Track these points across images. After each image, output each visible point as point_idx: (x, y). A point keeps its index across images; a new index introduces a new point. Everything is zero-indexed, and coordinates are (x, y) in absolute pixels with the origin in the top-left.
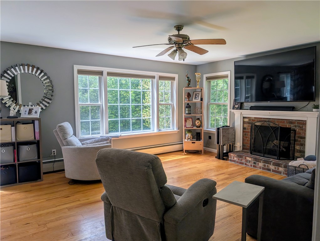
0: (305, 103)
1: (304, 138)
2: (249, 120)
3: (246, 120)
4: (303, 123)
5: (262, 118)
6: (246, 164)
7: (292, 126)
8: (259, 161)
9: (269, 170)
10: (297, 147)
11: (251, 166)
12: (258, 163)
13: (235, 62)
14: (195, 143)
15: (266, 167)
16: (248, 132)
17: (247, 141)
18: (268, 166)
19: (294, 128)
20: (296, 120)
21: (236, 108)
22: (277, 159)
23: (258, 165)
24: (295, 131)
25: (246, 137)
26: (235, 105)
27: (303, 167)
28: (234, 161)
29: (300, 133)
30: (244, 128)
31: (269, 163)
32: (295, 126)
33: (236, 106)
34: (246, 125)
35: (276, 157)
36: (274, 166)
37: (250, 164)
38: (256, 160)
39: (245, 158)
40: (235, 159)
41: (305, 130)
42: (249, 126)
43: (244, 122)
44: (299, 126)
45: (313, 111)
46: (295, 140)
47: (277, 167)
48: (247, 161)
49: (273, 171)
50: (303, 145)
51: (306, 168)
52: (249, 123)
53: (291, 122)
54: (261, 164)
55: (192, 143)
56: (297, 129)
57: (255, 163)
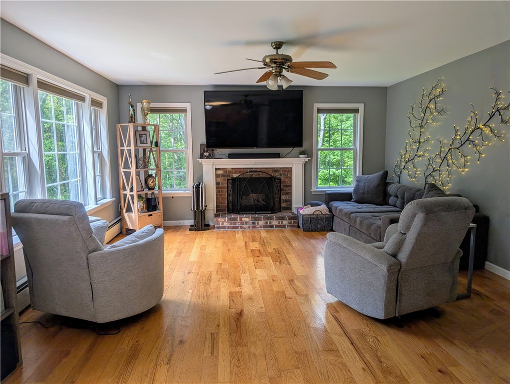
0: (290, 149)
1: (290, 186)
2: (224, 172)
3: (220, 172)
4: (289, 171)
5: (242, 168)
6: (241, 227)
7: (277, 175)
8: (259, 219)
9: (272, 227)
10: (283, 197)
11: (249, 227)
12: (258, 222)
13: (204, 91)
14: (151, 215)
15: (268, 224)
16: (224, 188)
17: (223, 199)
18: (270, 222)
19: (279, 176)
20: (280, 168)
21: (206, 156)
22: (272, 213)
23: (258, 224)
24: (280, 180)
25: (221, 195)
26: (203, 153)
27: (317, 213)
28: (224, 228)
29: (285, 182)
30: (217, 184)
31: (271, 219)
32: (281, 175)
33: (205, 154)
34: (219, 179)
35: (270, 212)
36: (277, 221)
37: (247, 226)
38: (255, 219)
39: (241, 220)
40: (226, 224)
41: (291, 179)
42: (224, 180)
43: (217, 176)
44: (284, 174)
45: (299, 157)
46: (281, 190)
47: (280, 221)
48: (243, 223)
49: (277, 226)
50: (289, 193)
51: (320, 213)
52: (223, 176)
53: (276, 170)
54: (262, 223)
55: (149, 215)
56: (283, 178)
57: (253, 223)
